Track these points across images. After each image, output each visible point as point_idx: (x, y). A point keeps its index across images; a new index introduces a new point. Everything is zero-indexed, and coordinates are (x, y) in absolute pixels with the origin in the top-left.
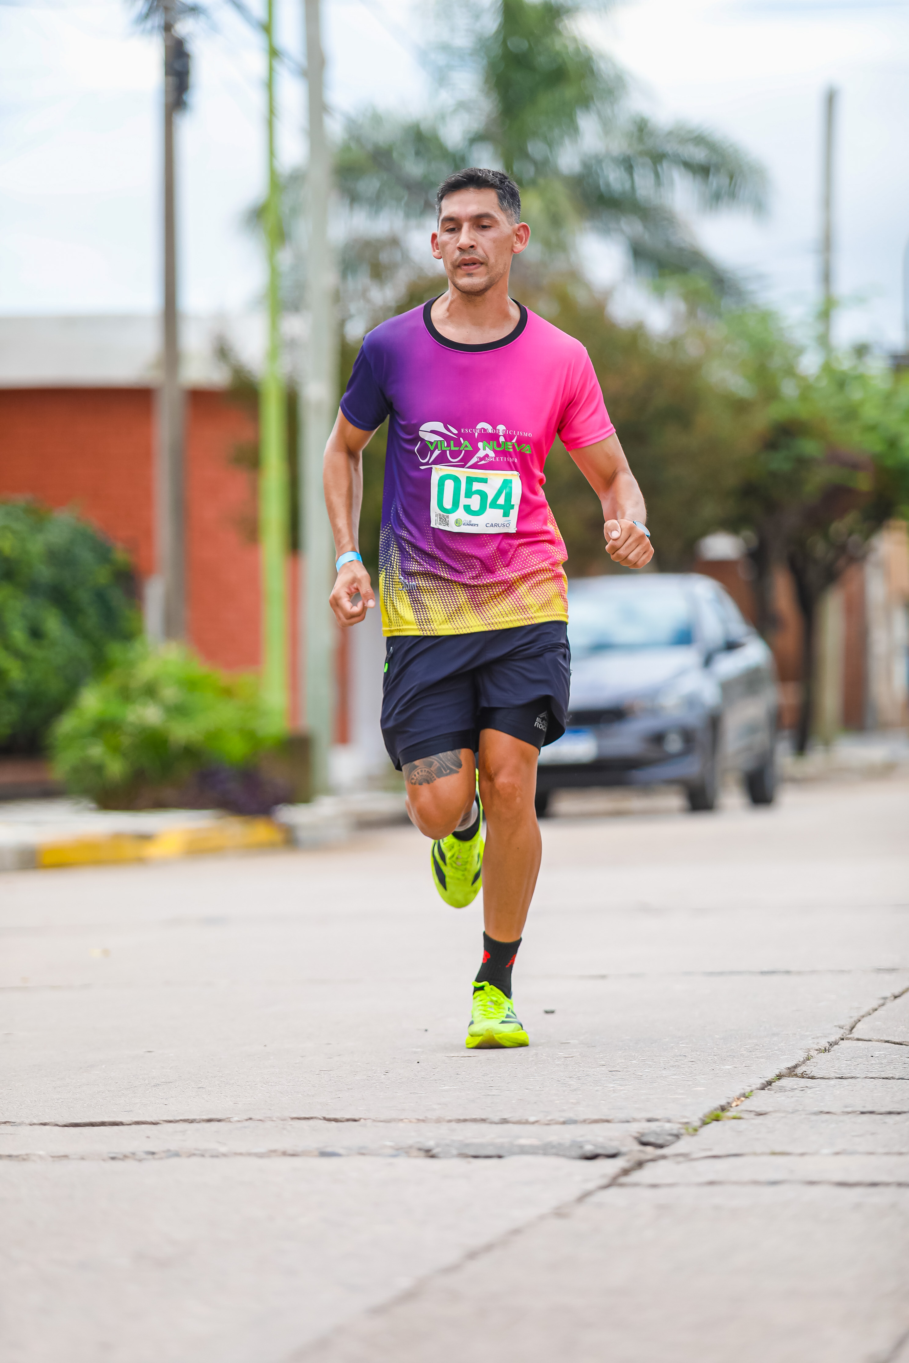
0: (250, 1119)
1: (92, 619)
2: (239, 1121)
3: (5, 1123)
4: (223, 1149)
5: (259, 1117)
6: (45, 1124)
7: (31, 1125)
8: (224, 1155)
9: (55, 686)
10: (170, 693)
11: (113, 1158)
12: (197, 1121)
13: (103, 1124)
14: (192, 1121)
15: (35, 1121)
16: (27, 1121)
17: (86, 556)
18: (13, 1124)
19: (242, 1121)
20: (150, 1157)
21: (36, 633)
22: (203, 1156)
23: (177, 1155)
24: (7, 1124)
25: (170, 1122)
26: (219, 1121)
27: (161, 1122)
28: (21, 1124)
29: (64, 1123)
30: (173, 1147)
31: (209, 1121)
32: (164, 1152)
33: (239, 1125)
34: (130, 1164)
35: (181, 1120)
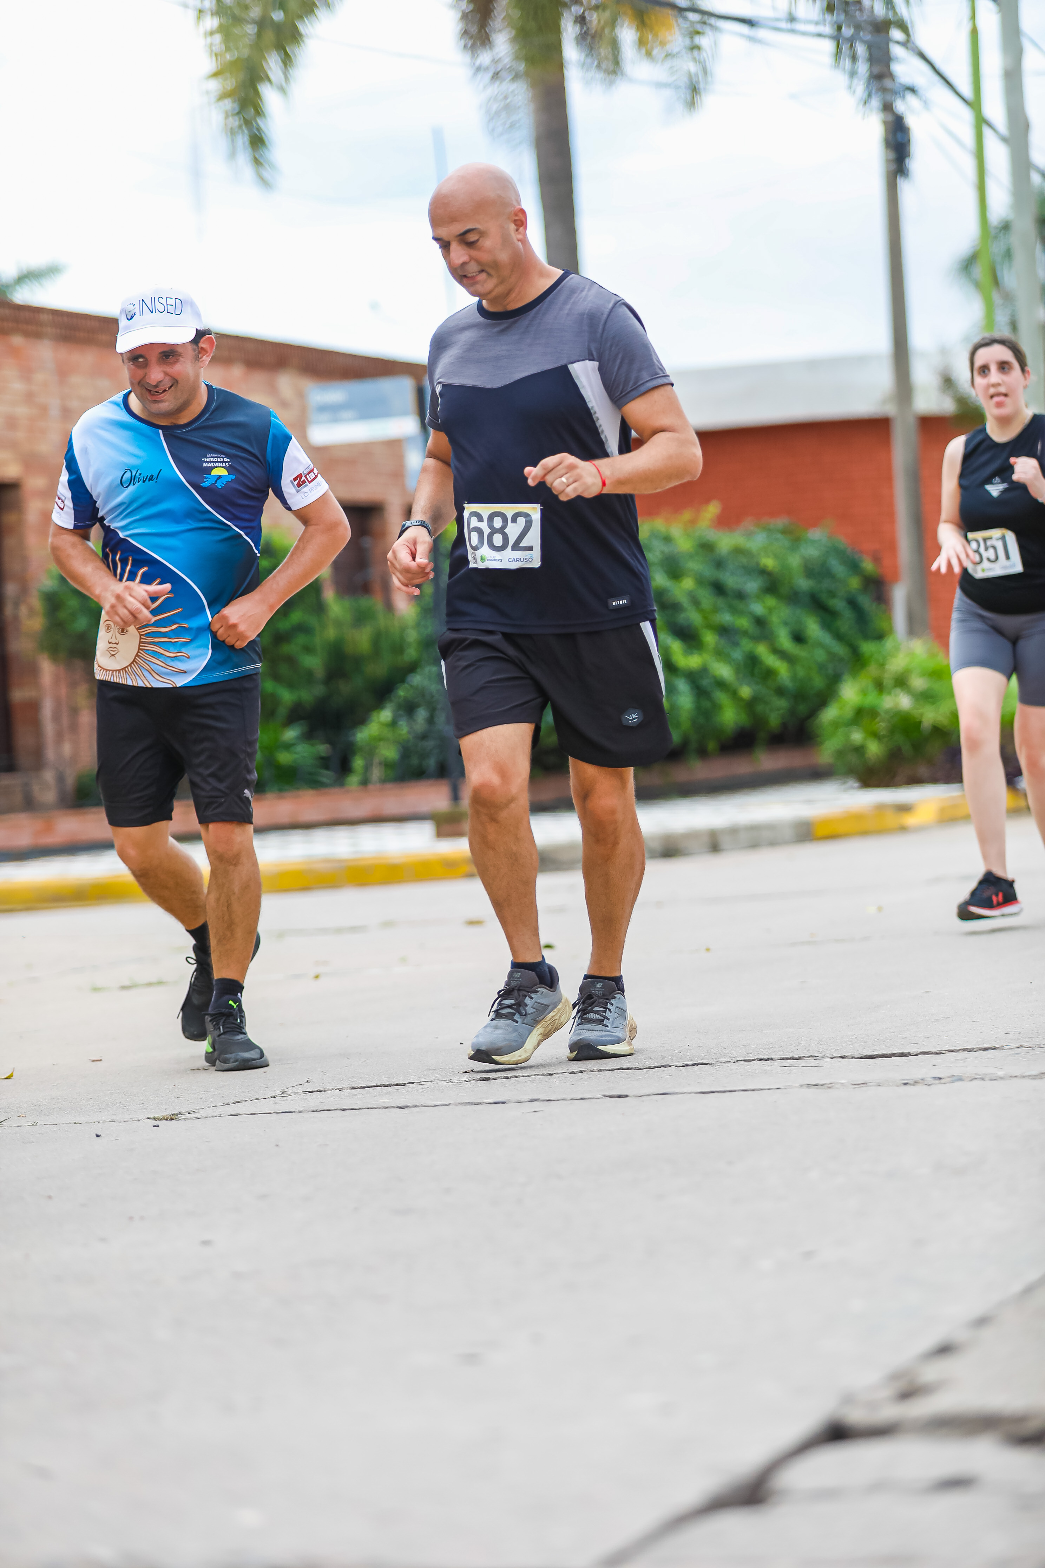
0: (1021, 1046)
1: (846, 622)
2: (1012, 1049)
3: (809, 1057)
4: (1000, 1073)
5: (1028, 1045)
6: (843, 1057)
7: (831, 1058)
8: (1001, 1078)
9: (818, 682)
10: (918, 683)
11: (906, 1084)
12: (975, 1050)
13: (893, 1055)
14: (971, 1050)
15: (835, 1055)
16: (829, 1055)
17: (838, 568)
18: (816, 1058)
19: (1014, 1049)
20: (937, 1082)
21: (799, 638)
22: (983, 1079)
23: (960, 1079)
24: (811, 1058)
25: (952, 1051)
26: (994, 1049)
27: (943, 1052)
28: (823, 1057)
29: (860, 1056)
30: (957, 1072)
31: (986, 1049)
32: (949, 1077)
33: (1012, 1052)
34: (919, 1088)
35: (961, 1050)
